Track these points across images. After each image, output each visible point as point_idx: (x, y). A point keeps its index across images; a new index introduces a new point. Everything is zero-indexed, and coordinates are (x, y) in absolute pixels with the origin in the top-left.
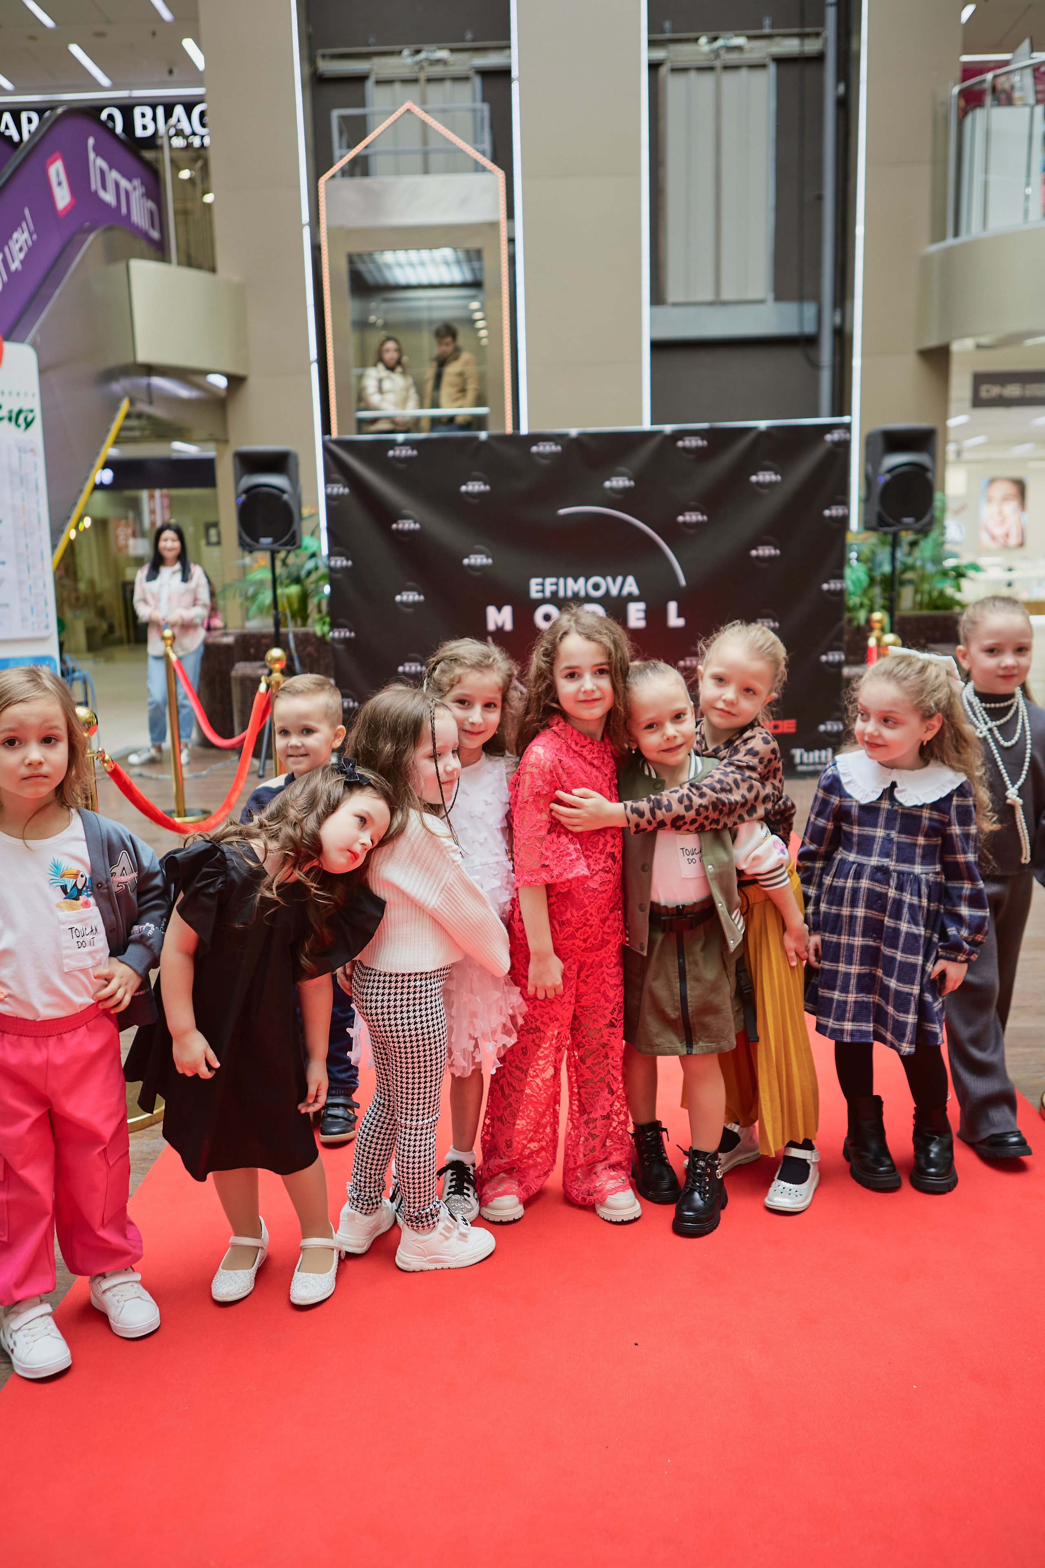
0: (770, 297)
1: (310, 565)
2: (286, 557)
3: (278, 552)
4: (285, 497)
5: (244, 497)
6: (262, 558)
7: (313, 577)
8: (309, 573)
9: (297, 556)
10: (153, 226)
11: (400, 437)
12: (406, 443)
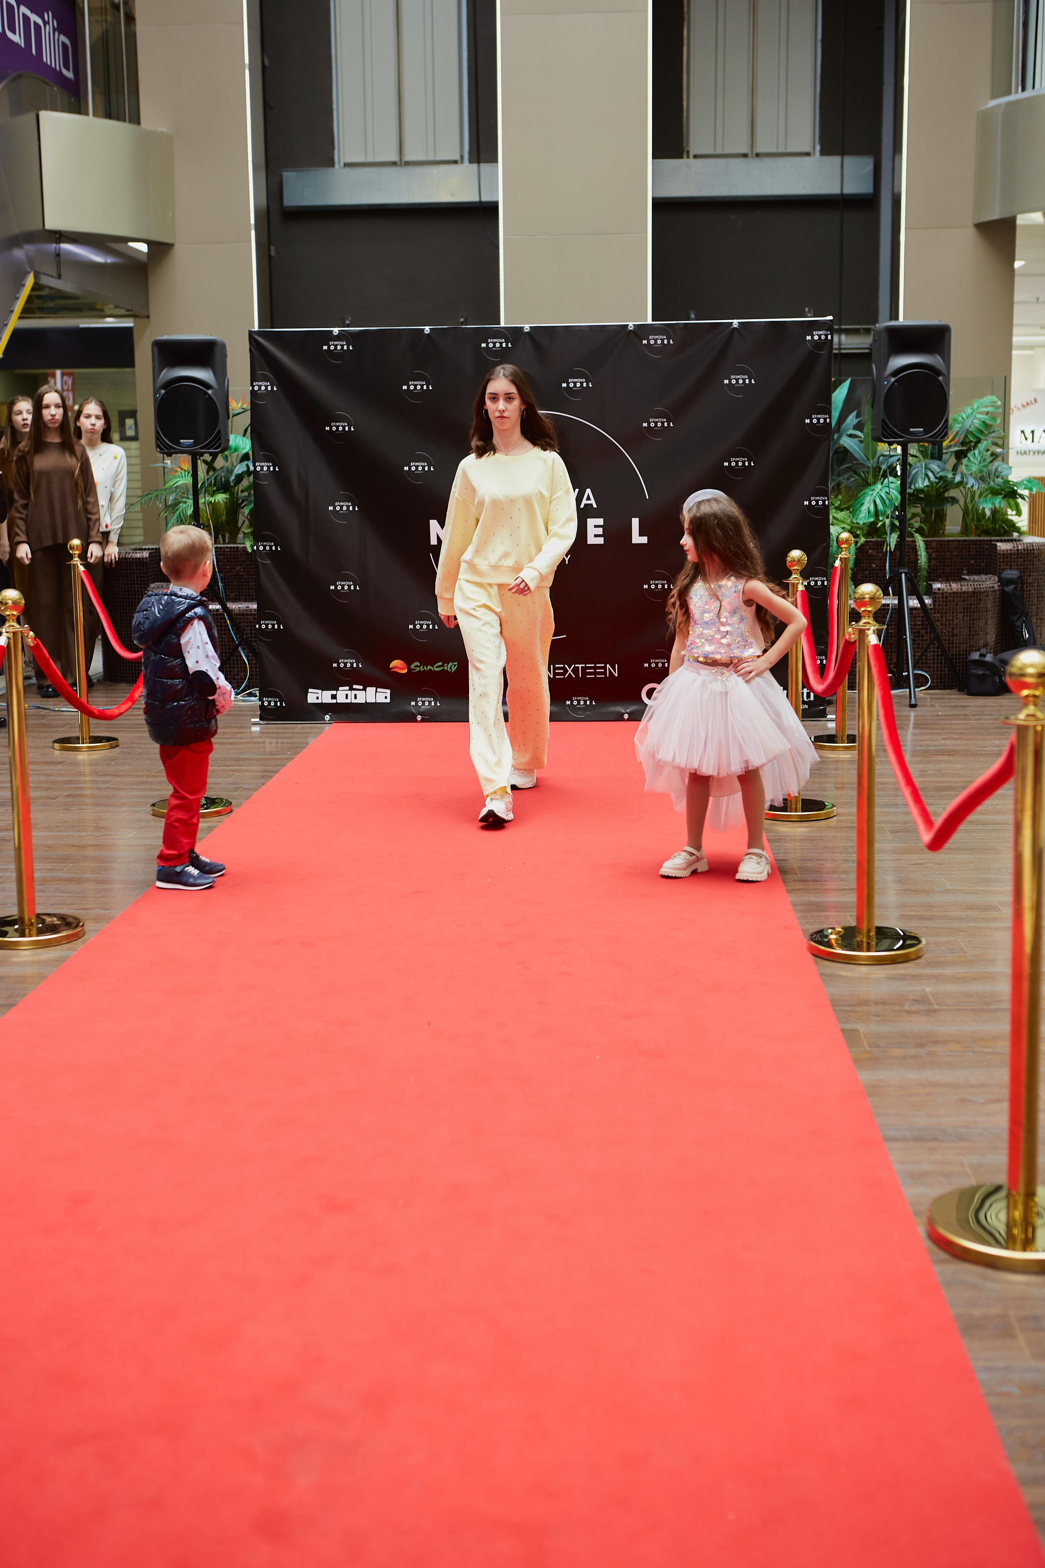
0: (818, 147)
1: (240, 469)
2: (213, 460)
3: (202, 455)
4: (210, 392)
5: (163, 392)
6: (184, 461)
7: (245, 483)
8: (240, 478)
9: (226, 458)
10: (67, 67)
11: (336, 331)
12: (341, 337)
